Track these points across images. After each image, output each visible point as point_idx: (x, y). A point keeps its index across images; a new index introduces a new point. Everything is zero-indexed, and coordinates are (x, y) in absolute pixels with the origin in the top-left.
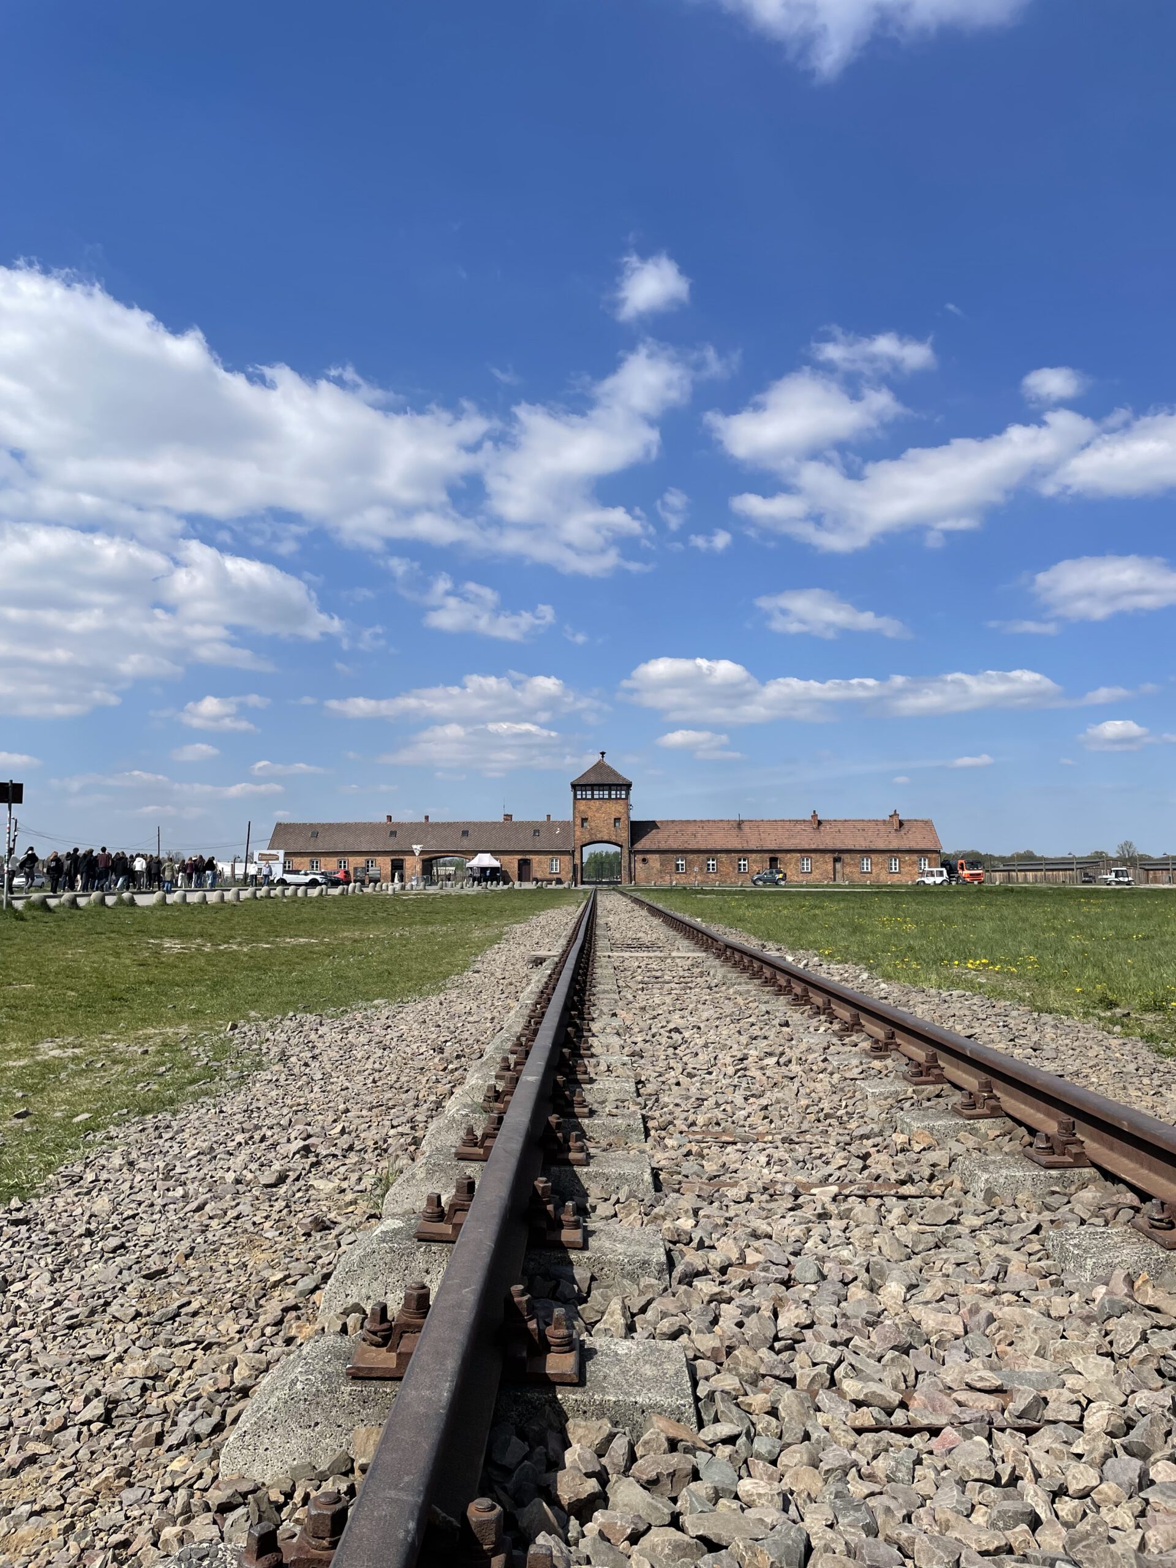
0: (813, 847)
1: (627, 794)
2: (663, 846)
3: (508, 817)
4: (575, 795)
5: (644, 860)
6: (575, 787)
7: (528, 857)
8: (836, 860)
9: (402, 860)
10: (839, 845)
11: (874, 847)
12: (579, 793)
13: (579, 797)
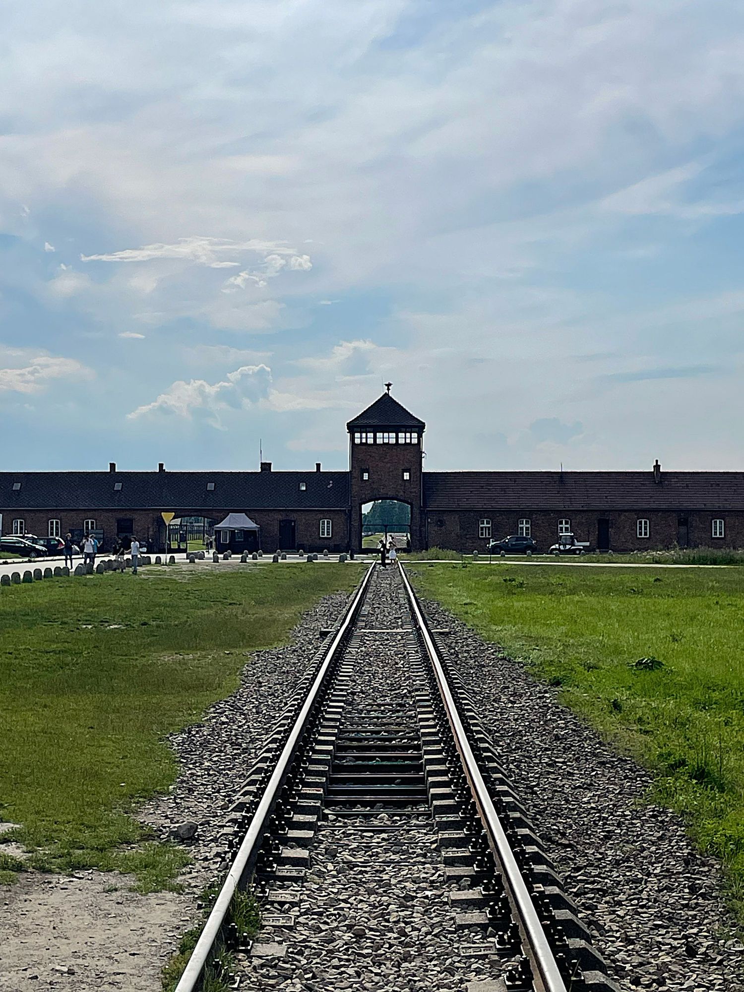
0: (654, 506)
1: (420, 437)
2: (465, 504)
3: (266, 466)
4: (353, 439)
5: (441, 523)
6: (353, 427)
7: (293, 516)
8: (683, 522)
9: (131, 521)
10: (687, 505)
11: (729, 507)
12: (357, 435)
13: (357, 441)
